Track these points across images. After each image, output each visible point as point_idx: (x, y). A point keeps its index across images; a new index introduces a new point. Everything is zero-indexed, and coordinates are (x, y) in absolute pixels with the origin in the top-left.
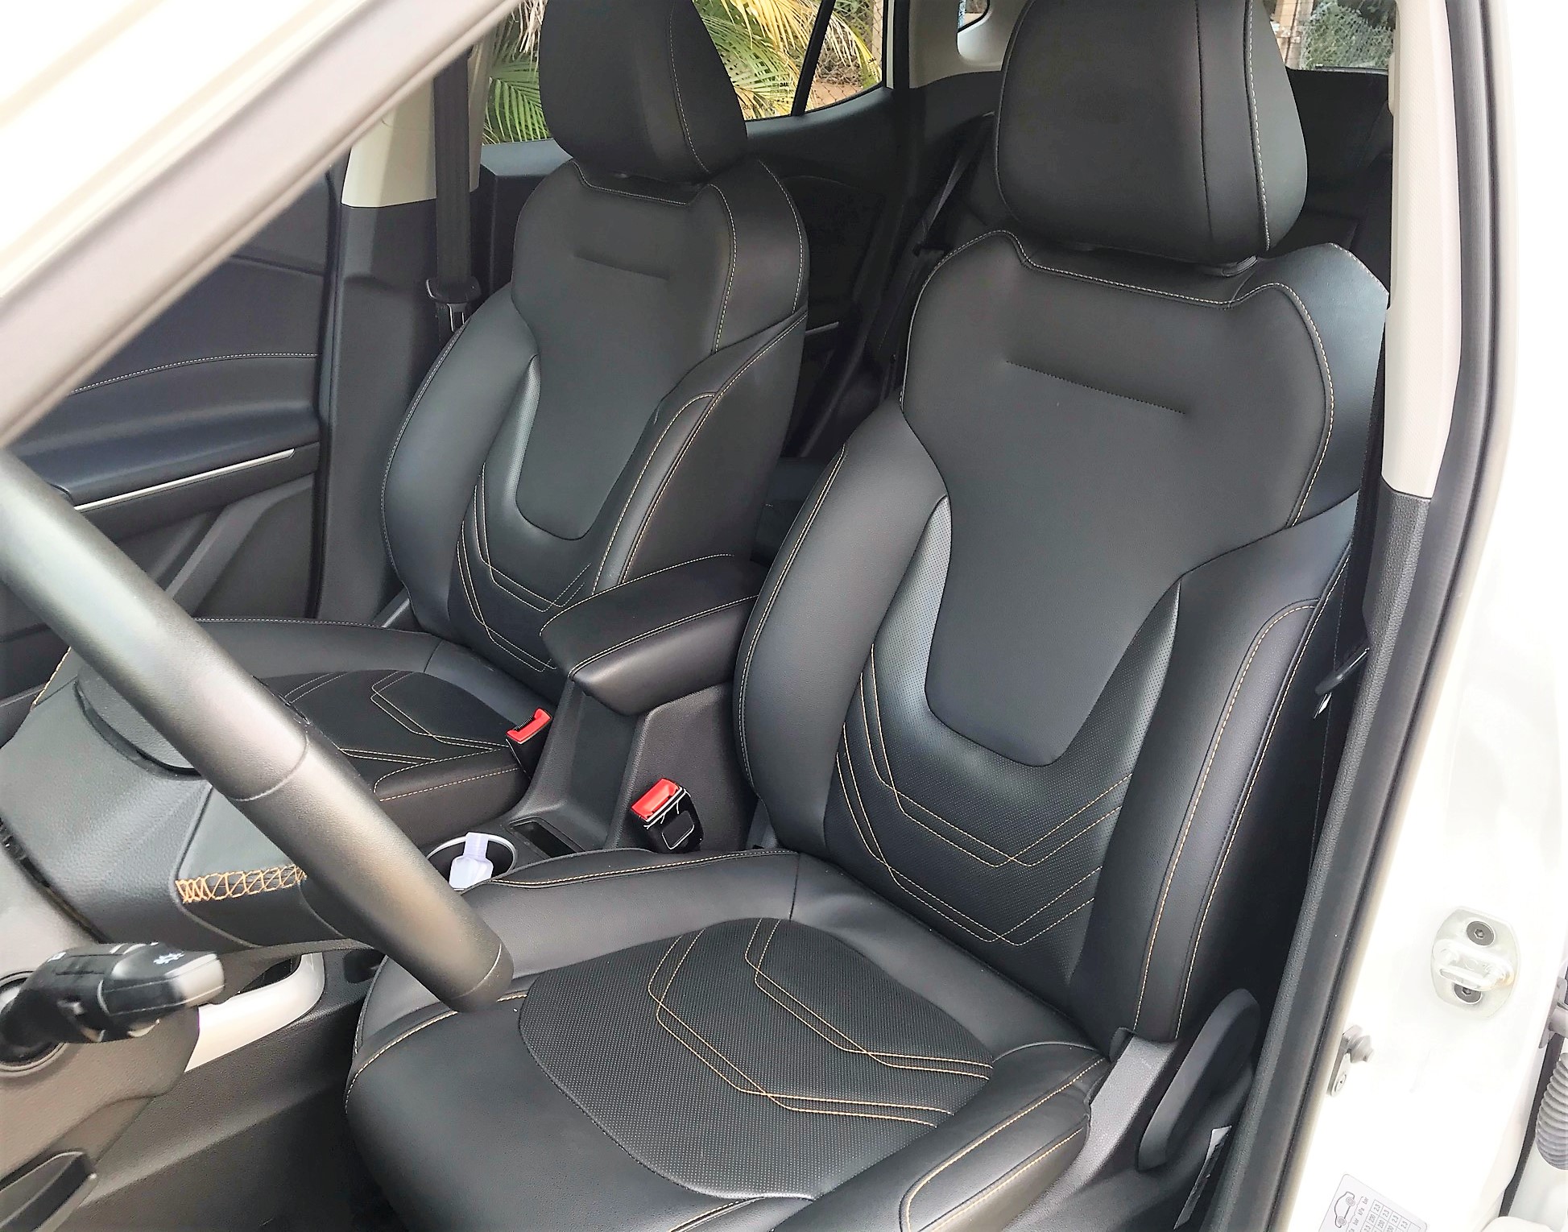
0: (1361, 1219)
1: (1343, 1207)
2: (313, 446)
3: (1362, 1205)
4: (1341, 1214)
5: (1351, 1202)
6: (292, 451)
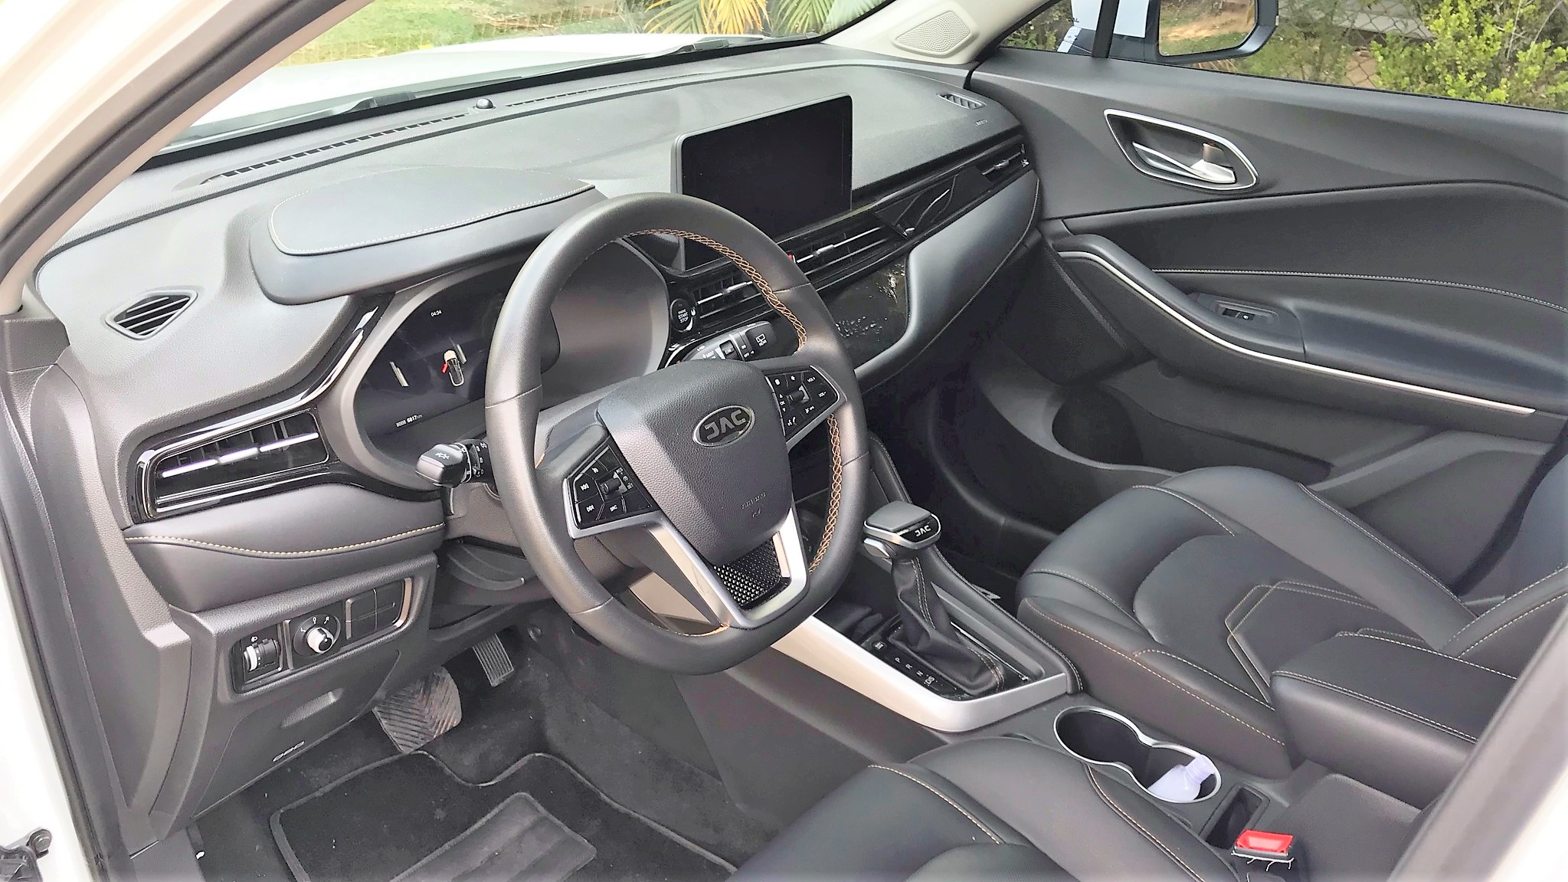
6: (1533, 411)
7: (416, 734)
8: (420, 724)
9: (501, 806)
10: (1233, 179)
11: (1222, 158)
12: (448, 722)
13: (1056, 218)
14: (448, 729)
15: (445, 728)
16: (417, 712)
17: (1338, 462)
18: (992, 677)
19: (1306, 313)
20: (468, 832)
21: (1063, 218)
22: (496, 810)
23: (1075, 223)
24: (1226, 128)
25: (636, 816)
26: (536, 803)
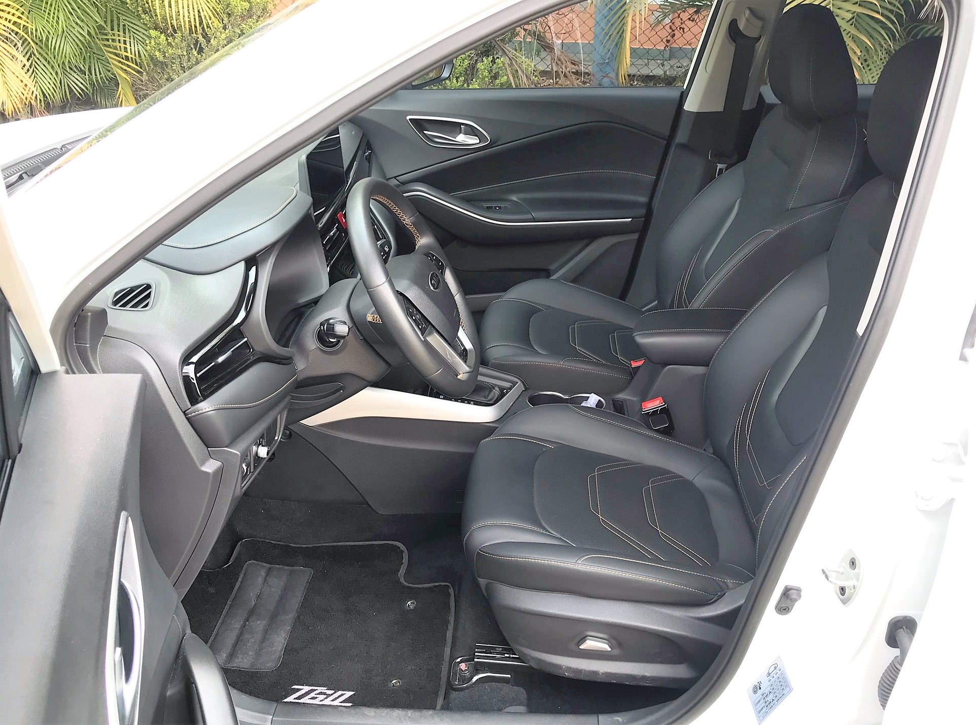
0: (775, 676)
1: (773, 668)
2: (642, 219)
3: (778, 671)
4: (770, 672)
5: (775, 668)
6: (631, 219)
9: (243, 572)
10: (478, 141)
11: (472, 131)
13: (392, 178)
17: (552, 267)
18: (495, 393)
19: (524, 200)
20: (234, 592)
21: (395, 177)
22: (241, 576)
23: (401, 178)
24: (467, 116)
25: (320, 545)
26: (260, 563)
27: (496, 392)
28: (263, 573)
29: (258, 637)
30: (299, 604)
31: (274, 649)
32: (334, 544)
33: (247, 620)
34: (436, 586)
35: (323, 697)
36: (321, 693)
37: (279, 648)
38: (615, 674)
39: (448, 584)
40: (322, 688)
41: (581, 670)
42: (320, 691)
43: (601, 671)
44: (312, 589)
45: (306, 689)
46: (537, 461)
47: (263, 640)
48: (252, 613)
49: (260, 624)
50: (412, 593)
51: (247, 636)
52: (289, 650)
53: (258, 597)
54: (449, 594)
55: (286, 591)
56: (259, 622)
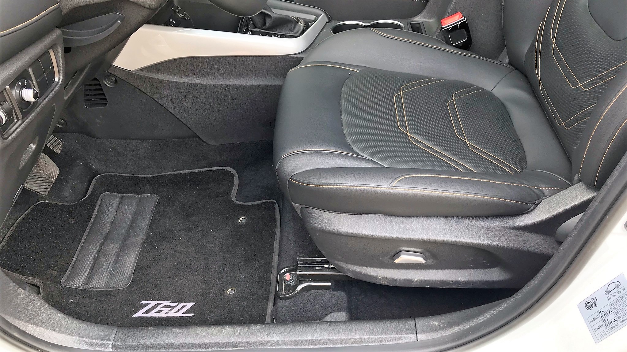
0: (617, 295)
1: (612, 286)
3: (621, 290)
4: (610, 289)
5: (617, 286)
7: (44, 184)
8: (43, 179)
9: (99, 203)
12: (55, 173)
14: (57, 176)
15: (55, 177)
16: (38, 174)
18: (300, 26)
20: (92, 220)
22: (97, 206)
25: (164, 174)
26: (114, 194)
27: (302, 25)
28: (116, 201)
29: (112, 259)
30: (148, 227)
31: (126, 269)
32: (175, 172)
33: (103, 244)
34: (262, 203)
35: (167, 309)
36: (166, 306)
37: (131, 267)
38: (429, 281)
39: (273, 200)
40: (167, 301)
41: (397, 280)
42: (165, 304)
43: (416, 279)
44: (158, 213)
45: (153, 303)
46: (344, 86)
47: (116, 262)
48: (107, 237)
49: (114, 247)
50: (244, 210)
51: (102, 259)
52: (138, 269)
53: (112, 223)
54: (274, 209)
55: (136, 215)
56: (112, 246)
